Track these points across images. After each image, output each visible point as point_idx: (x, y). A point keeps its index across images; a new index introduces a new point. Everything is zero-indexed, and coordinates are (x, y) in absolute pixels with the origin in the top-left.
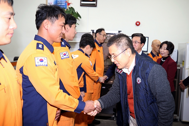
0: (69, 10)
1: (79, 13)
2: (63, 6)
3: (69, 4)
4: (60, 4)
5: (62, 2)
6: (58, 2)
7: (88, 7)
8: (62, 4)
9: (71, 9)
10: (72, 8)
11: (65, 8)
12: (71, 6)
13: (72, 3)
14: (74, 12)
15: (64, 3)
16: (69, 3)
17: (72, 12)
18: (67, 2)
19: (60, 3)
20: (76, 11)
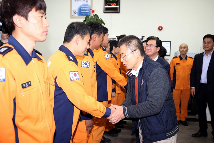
0: (93, 17)
1: (102, 19)
2: (87, 13)
3: (93, 12)
4: (84, 12)
5: (86, 9)
6: (82, 9)
7: (111, 14)
8: (86, 12)
9: (95, 16)
10: (95, 14)
11: (89, 16)
12: (95, 13)
13: (96, 10)
14: (98, 19)
15: (87, 10)
16: (93, 10)
17: (97, 19)
18: (91, 10)
19: (84, 10)
20: (100, 18)
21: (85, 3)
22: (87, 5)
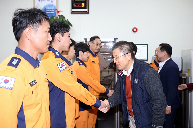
0: (59, 18)
1: (69, 21)
2: (53, 14)
3: (58, 12)
4: (49, 13)
5: (51, 10)
6: (47, 10)
8: (51, 12)
9: (61, 17)
10: (61, 15)
11: (54, 16)
12: (60, 14)
13: (61, 11)
14: (64, 20)
15: (53, 11)
16: (58, 10)
17: (63, 20)
18: (56, 10)
19: (49, 11)
20: (66, 19)
21: (50, 3)
22: (52, 5)
